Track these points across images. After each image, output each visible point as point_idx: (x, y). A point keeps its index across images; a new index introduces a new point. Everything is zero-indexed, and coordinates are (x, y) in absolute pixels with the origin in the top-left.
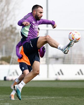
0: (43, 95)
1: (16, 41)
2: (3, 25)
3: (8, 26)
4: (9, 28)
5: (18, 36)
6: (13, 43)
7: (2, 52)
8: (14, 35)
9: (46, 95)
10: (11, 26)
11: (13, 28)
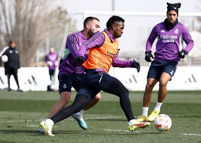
0: (106, 113)
1: (66, 31)
2: (47, 7)
3: (55, 8)
4: (55, 11)
5: (70, 24)
6: (62, 35)
7: (45, 49)
8: (63, 22)
9: (110, 113)
10: (59, 8)
11: (61, 12)
